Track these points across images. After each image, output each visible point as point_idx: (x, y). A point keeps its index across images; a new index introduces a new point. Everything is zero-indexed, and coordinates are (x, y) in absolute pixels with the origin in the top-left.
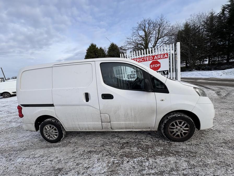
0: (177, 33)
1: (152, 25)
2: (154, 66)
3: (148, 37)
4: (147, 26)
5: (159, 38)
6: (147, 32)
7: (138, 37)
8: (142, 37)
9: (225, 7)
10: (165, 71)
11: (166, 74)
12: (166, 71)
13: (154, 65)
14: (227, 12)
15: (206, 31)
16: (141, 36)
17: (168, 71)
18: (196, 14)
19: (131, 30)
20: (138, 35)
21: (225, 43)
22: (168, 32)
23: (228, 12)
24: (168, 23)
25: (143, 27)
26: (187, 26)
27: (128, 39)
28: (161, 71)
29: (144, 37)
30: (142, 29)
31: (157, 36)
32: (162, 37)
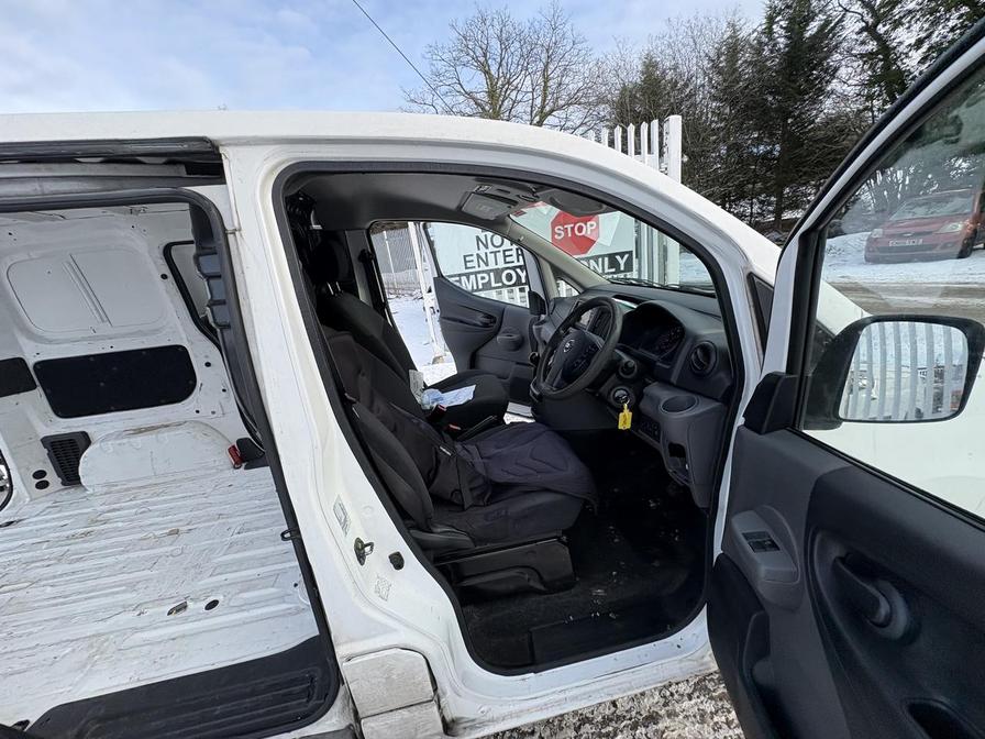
0: (615, 95)
1: (517, 45)
2: (573, 229)
3: (503, 101)
4: (495, 45)
5: (548, 108)
6: (498, 79)
7: (461, 98)
8: (473, 99)
9: (776, 7)
10: (618, 257)
11: (622, 268)
12: (622, 255)
13: (569, 227)
14: (781, 27)
15: (714, 98)
16: (469, 95)
17: (630, 253)
18: (685, 19)
19: (424, 57)
20: (458, 87)
21: (771, 152)
22: (580, 84)
23: (784, 28)
24: (580, 46)
25: (479, 52)
26: (650, 66)
27: (412, 101)
28: (603, 256)
29: (486, 99)
30: (475, 59)
31: (538, 102)
32: (561, 108)
